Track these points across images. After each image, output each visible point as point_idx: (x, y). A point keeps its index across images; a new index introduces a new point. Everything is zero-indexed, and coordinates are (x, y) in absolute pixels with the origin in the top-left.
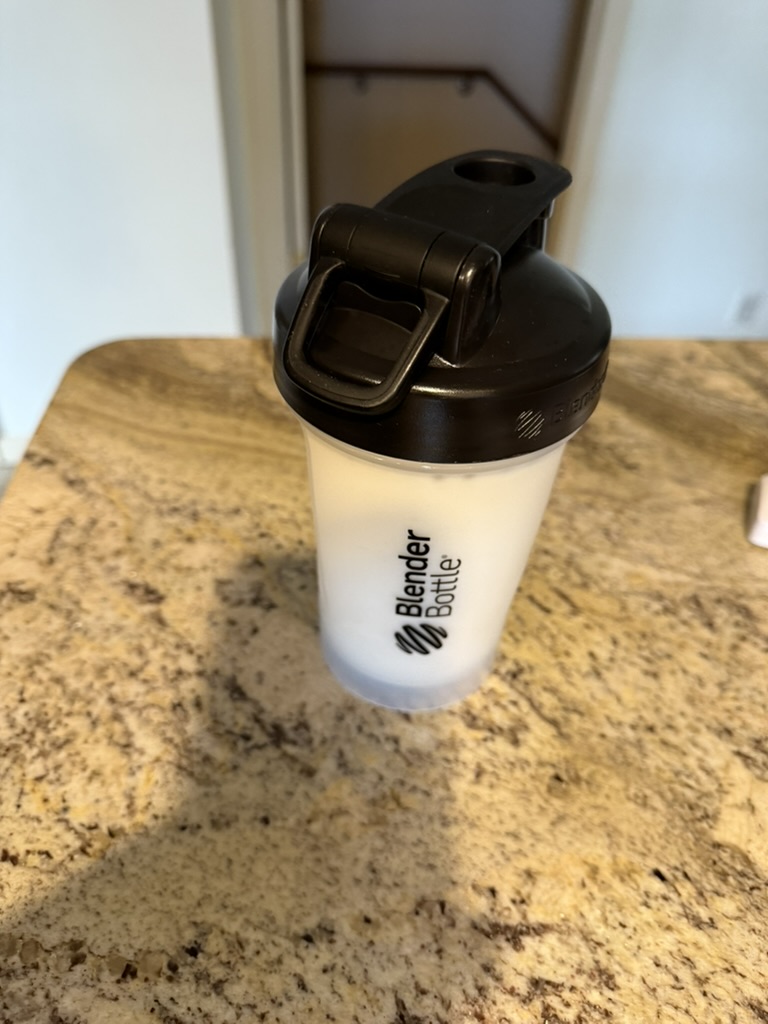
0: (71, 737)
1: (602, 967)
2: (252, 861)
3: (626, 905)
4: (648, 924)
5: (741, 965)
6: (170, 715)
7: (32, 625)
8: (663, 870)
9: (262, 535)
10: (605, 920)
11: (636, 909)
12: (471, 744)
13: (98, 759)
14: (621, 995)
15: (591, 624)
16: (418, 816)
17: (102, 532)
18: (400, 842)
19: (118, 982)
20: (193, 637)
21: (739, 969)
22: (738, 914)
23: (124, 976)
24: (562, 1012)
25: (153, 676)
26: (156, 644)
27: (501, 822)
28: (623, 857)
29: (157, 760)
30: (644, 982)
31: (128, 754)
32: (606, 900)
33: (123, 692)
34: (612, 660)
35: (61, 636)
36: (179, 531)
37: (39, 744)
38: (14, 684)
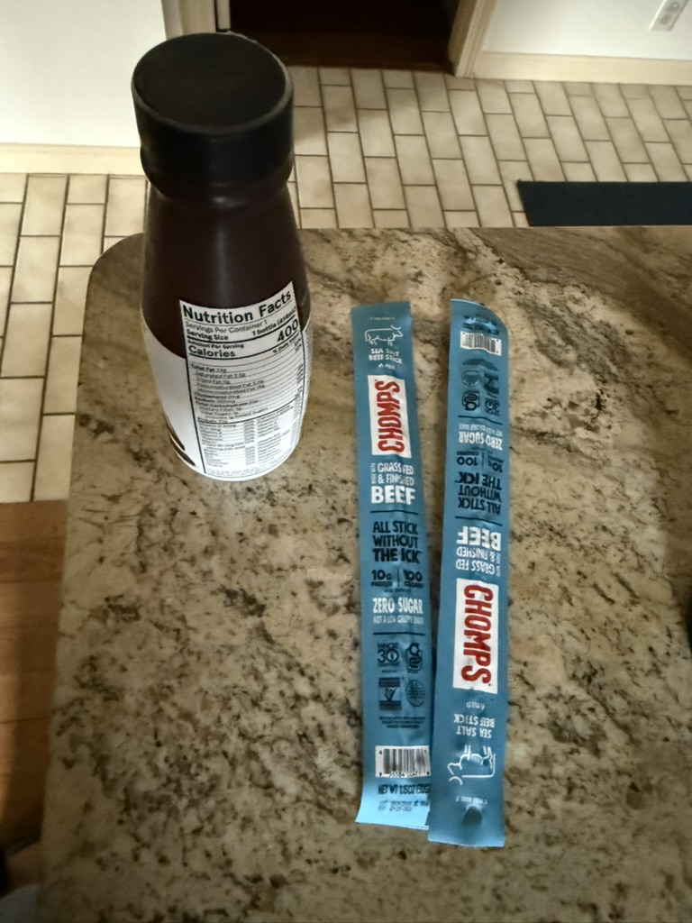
0: (214, 782)
2: (399, 898)
6: (298, 747)
7: (143, 652)
9: (341, 521)
12: (560, 758)
13: (245, 803)
15: (649, 615)
16: (527, 837)
17: (185, 524)
18: (515, 866)
20: (300, 655)
25: (275, 705)
26: (267, 666)
27: (593, 837)
29: (298, 799)
31: (271, 796)
33: (250, 725)
34: (668, 654)
35: (177, 662)
36: (260, 520)
37: (187, 793)
38: (148, 724)
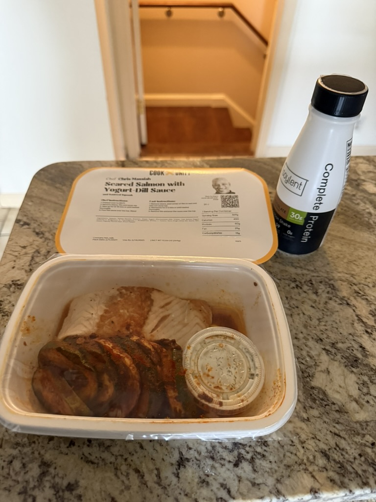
5: (319, 436)
19: (68, 447)
21: (318, 437)
22: (319, 416)
23: (70, 445)
24: (245, 455)
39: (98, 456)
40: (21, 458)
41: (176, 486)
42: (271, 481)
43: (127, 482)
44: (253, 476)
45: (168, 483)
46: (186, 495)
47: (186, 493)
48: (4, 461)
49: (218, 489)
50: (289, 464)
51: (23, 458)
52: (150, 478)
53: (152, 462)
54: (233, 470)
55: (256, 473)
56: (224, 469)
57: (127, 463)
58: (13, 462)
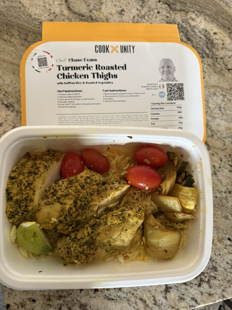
1: (214, 266)
3: (220, 249)
4: (226, 253)
8: (230, 238)
10: (215, 254)
11: (223, 250)
14: (218, 272)
15: (214, 153)
19: (94, 293)
23: (95, 291)
24: (205, 279)
28: (220, 235)
30: (224, 268)
32: (216, 249)
34: (220, 167)
39: (115, 295)
40: (66, 305)
41: (166, 304)
42: (219, 291)
43: (136, 307)
44: (210, 290)
45: (161, 303)
46: (172, 308)
47: (172, 307)
48: (56, 308)
49: (190, 301)
50: (230, 280)
51: (67, 305)
52: (150, 303)
53: (150, 293)
54: (198, 289)
55: (211, 288)
56: (192, 289)
57: (134, 296)
58: (62, 308)
